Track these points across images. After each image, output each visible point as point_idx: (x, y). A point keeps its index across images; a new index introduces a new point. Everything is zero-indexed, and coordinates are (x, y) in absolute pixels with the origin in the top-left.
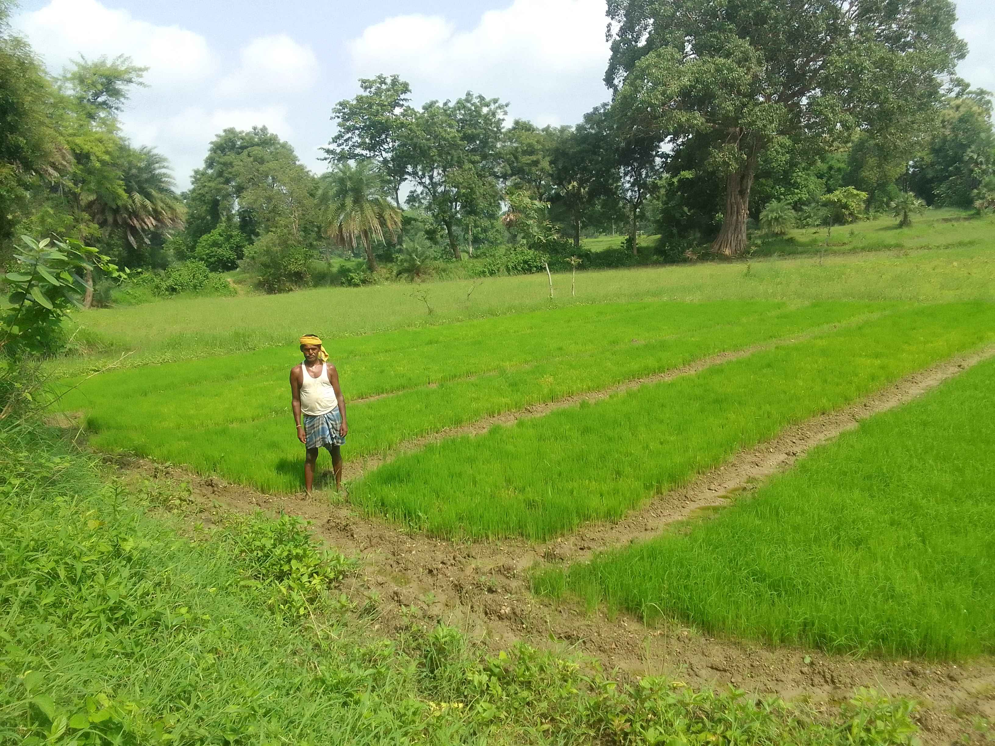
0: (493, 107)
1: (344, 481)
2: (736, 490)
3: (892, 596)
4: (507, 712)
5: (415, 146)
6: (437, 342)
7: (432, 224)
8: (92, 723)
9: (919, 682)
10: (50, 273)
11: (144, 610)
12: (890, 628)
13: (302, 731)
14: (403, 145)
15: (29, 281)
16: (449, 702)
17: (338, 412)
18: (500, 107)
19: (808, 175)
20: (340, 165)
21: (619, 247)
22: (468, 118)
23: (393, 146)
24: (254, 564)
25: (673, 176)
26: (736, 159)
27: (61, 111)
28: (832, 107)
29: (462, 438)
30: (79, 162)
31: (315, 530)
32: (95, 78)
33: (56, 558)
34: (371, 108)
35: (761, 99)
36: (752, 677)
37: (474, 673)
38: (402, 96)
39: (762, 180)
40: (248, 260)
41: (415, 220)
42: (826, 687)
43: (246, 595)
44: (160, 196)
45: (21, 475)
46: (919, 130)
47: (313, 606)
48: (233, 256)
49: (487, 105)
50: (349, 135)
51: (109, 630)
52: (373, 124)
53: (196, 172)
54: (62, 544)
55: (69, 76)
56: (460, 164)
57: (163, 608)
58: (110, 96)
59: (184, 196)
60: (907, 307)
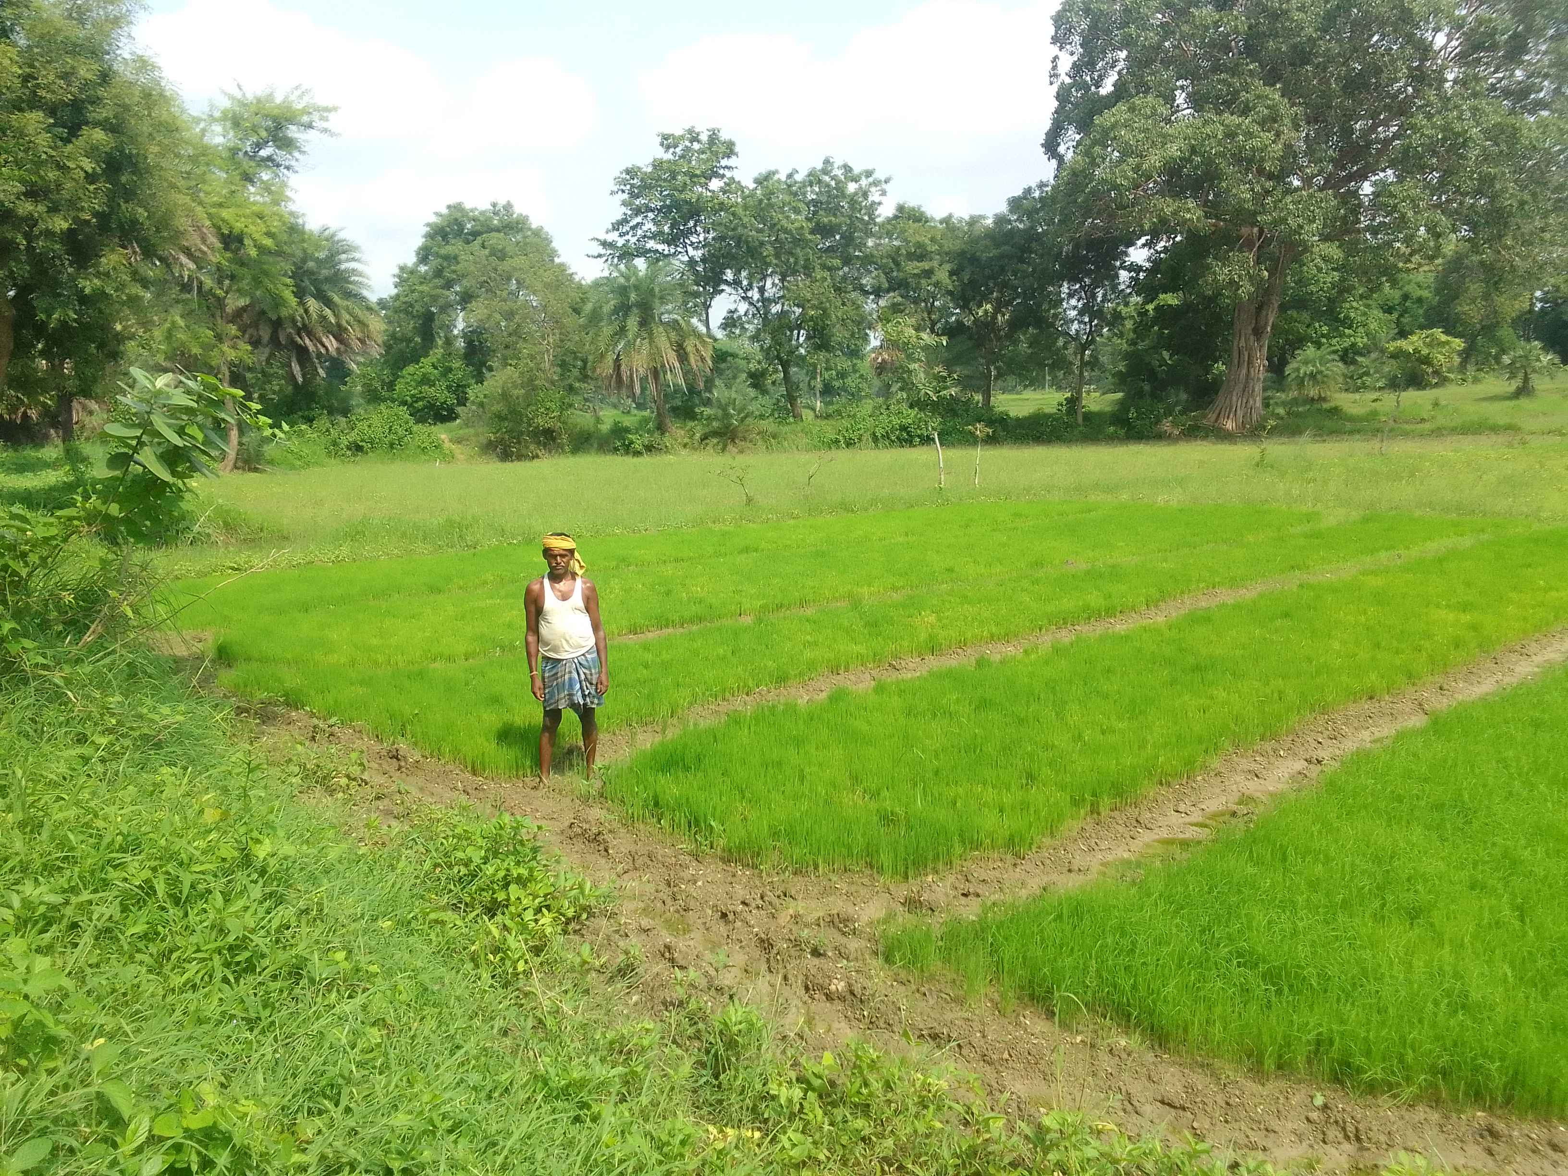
0: (864, 182)
1: (599, 762)
2: (1222, 814)
3: (1463, 1007)
4: (829, 1150)
5: (739, 240)
6: (756, 550)
7: (759, 362)
8: (186, 1130)
9: (1500, 1148)
10: (169, 426)
11: (280, 952)
12: (1456, 1058)
13: (506, 1158)
14: (721, 238)
15: (139, 438)
16: (739, 1127)
17: (595, 655)
18: (876, 183)
19: (1368, 306)
20: (622, 267)
21: (1055, 411)
22: (824, 199)
23: (705, 239)
24: (452, 888)
25: (1146, 302)
26: (1250, 277)
27: (203, 168)
28: (1413, 201)
29: (786, 704)
30: (226, 248)
31: (549, 837)
32: (257, 120)
33: (153, 863)
34: (674, 178)
35: (1296, 183)
36: (1226, 1122)
37: (780, 1085)
38: (724, 162)
39: (1291, 313)
40: (474, 407)
41: (734, 356)
42: (1347, 1147)
43: (438, 936)
44: (345, 303)
45: (110, 731)
46: (1553, 243)
47: (540, 959)
48: (452, 400)
49: (856, 180)
50: (639, 219)
51: (225, 980)
52: (677, 205)
53: (402, 269)
54: (163, 842)
55: (217, 114)
56: (808, 270)
57: (308, 950)
58: (279, 148)
59: (382, 304)
60: (1520, 529)
